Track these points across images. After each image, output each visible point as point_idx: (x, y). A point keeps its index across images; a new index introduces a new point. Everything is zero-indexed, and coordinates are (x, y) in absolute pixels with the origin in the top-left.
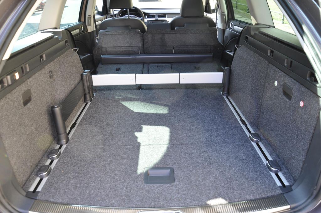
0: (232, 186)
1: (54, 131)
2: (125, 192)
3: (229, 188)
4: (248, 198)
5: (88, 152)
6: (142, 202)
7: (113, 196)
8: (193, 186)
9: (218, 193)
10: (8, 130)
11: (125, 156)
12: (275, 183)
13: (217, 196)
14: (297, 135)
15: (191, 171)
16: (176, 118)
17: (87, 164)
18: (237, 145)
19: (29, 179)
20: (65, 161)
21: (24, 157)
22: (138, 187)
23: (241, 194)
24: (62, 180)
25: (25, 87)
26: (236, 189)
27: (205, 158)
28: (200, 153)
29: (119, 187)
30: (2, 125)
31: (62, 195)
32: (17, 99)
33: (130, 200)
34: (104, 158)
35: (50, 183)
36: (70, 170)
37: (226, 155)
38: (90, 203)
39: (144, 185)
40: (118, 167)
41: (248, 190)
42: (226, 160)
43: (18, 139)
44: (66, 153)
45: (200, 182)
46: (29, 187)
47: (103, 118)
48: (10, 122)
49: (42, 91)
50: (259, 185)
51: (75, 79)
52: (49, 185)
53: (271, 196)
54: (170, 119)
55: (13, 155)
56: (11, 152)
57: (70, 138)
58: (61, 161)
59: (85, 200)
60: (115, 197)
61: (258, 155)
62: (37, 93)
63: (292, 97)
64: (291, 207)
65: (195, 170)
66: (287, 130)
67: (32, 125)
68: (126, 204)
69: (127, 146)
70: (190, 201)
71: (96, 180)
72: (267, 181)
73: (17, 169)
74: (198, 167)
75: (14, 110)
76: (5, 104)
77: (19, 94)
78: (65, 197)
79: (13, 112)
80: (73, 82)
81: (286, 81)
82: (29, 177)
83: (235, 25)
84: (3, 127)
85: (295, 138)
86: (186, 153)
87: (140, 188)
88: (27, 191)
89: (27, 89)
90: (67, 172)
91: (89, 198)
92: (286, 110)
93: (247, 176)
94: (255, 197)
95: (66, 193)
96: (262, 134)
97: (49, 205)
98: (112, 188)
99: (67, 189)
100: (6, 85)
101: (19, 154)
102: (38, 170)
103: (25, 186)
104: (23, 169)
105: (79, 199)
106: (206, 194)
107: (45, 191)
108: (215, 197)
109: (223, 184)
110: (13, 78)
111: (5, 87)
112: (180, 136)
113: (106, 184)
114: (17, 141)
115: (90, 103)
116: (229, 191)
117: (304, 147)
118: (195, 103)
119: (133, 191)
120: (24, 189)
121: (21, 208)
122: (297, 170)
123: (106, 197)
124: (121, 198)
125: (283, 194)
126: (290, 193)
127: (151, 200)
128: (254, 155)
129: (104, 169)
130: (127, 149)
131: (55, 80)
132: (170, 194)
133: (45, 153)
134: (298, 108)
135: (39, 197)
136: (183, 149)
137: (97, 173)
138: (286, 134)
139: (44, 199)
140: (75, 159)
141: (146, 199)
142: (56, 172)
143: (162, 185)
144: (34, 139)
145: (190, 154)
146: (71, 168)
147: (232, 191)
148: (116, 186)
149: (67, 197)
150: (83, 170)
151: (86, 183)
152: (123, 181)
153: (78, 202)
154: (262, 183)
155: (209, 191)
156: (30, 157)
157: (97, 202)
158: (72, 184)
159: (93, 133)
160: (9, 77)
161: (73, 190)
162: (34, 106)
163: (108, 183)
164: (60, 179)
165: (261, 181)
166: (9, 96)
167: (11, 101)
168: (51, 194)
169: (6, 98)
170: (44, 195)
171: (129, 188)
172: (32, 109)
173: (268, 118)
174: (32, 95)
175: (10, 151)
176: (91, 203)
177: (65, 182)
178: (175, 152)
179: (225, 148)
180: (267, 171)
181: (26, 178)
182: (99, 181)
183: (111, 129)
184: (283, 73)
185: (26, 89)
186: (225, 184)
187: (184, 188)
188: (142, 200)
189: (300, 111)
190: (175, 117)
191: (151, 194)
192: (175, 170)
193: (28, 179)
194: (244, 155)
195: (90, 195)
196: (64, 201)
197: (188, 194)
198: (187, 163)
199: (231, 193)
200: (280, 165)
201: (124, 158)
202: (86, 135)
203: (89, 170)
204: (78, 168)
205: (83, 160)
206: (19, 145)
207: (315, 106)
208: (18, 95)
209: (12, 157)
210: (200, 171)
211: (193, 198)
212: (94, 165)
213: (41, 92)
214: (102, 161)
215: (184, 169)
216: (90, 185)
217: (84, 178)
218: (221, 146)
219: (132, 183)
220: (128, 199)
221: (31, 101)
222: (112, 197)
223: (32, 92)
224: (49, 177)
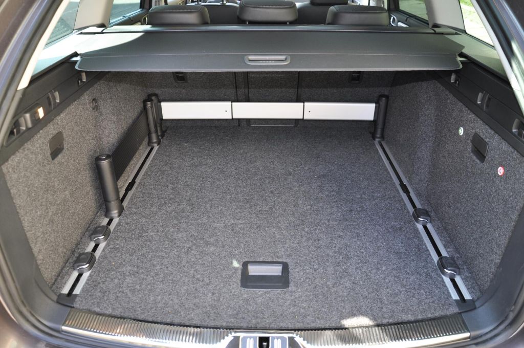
0: (380, 297)
1: (100, 195)
2: (210, 300)
3: (374, 300)
4: (404, 318)
5: (154, 232)
6: (236, 318)
7: (191, 306)
8: (318, 294)
9: (358, 307)
10: (28, 199)
11: (212, 240)
12: (450, 296)
13: (355, 312)
14: (490, 220)
15: (316, 270)
16: (296, 178)
17: (152, 252)
18: (392, 227)
19: (61, 275)
20: (117, 246)
21: (53, 240)
22: (231, 292)
23: (393, 310)
24: (112, 277)
25: (54, 129)
26: (387, 302)
27: (340, 248)
28: (331, 240)
29: (201, 292)
30: (19, 193)
31: (112, 302)
32: (41, 149)
33: (219, 314)
34: (178, 243)
35: (93, 281)
36: (124, 261)
37: (373, 244)
38: (156, 316)
39: (241, 291)
40: (200, 259)
41: (406, 304)
42: (374, 253)
43: (43, 213)
44: (118, 233)
45: (329, 288)
46: (61, 288)
47: (178, 174)
48: (31, 186)
49: (81, 133)
50: (424, 297)
51: (134, 108)
52: (92, 285)
53: (442, 315)
54: (286, 179)
55: (36, 239)
56: (33, 233)
57: (124, 207)
58: (111, 246)
59: (148, 312)
60: (194, 308)
61: (424, 246)
62: (73, 137)
63: (485, 157)
64: (472, 336)
65: (321, 268)
66: (474, 210)
67: (66, 188)
68: (211, 320)
69: (215, 224)
70: (311, 318)
71: (166, 280)
72: (437, 292)
73: (43, 260)
74: (327, 264)
75: (36, 168)
76: (23, 159)
77: (44, 141)
78: (117, 305)
79: (35, 170)
80: (130, 114)
81: (478, 130)
82: (62, 269)
83: (399, 21)
84: (20, 195)
85: (485, 224)
86: (309, 239)
87: (234, 295)
88: (58, 294)
89: (57, 132)
90: (120, 265)
91: (154, 309)
92: (475, 177)
93: (404, 282)
94: (414, 317)
95: (119, 299)
96: (434, 210)
97: (93, 317)
98: (190, 294)
99: (120, 292)
100: (24, 128)
101: (46, 235)
102: (74, 259)
103: (56, 285)
104: (52, 259)
105: (139, 309)
106: (337, 309)
107: (86, 294)
108: (353, 315)
109: (366, 293)
110: (35, 117)
111: (21, 132)
112: (302, 210)
113: (181, 286)
114: (43, 216)
115: (158, 147)
116: (375, 305)
117: (500, 241)
118: (327, 153)
119: (224, 298)
120: (53, 291)
121: (50, 321)
122: (486, 275)
123: (181, 307)
124: (204, 310)
125: (460, 313)
126: (472, 313)
127: (250, 316)
128: (418, 245)
129: (179, 262)
130: (215, 228)
131: (101, 112)
132: (282, 306)
133: (86, 232)
134: (495, 177)
135: (77, 304)
136: (304, 231)
137: (167, 268)
138: (471, 216)
139: (85, 308)
140: (132, 244)
141: (244, 313)
142: (102, 264)
143: (270, 292)
144: (69, 210)
145: (315, 241)
146: (126, 258)
147: (379, 304)
148: (196, 290)
149: (121, 305)
150: (146, 263)
151: (149, 284)
152: (208, 281)
153: (137, 315)
154: (428, 293)
155: (343, 304)
156: (63, 240)
157: (167, 316)
158: (128, 284)
159: (162, 200)
160: (28, 116)
161: (129, 294)
162: (68, 158)
163: (184, 286)
164: (110, 275)
165: (427, 290)
166: (28, 145)
167: (32, 153)
168: (95, 300)
169: (24, 149)
170: (84, 301)
171: (217, 295)
172: (65, 164)
173: (445, 186)
174: (64, 142)
175: (31, 233)
176: (158, 317)
177: (116, 281)
178: (292, 236)
179: (372, 232)
180: (437, 274)
181: (57, 272)
182: (171, 281)
183: (191, 194)
184: (473, 115)
185: (55, 132)
186: (369, 293)
187: (303, 298)
188: (237, 314)
189: (498, 182)
190: (294, 176)
191: (250, 305)
192: (290, 267)
193: (60, 273)
194: (402, 245)
195: (156, 303)
196: (116, 311)
197: (309, 307)
198: (311, 255)
199: (378, 309)
200: (460, 264)
201: (210, 244)
202: (151, 202)
203: (155, 263)
204: (138, 259)
205: (146, 245)
206: (45, 222)
207: (522, 177)
208: (43, 143)
209: (35, 241)
210: (331, 270)
211: (317, 315)
212: (163, 254)
213: (79, 134)
214: (175, 248)
215: (305, 265)
216: (156, 286)
217: (147, 276)
218: (366, 229)
219: (222, 285)
220: (215, 313)
221: (64, 151)
222: (190, 308)
223: (65, 136)
224: (92, 272)
